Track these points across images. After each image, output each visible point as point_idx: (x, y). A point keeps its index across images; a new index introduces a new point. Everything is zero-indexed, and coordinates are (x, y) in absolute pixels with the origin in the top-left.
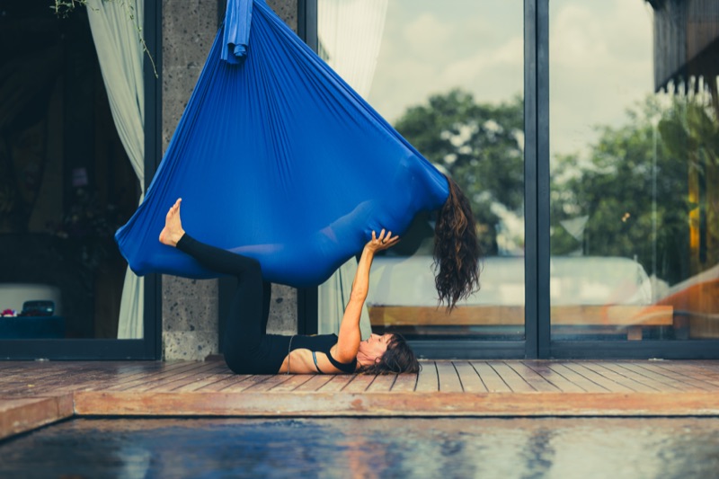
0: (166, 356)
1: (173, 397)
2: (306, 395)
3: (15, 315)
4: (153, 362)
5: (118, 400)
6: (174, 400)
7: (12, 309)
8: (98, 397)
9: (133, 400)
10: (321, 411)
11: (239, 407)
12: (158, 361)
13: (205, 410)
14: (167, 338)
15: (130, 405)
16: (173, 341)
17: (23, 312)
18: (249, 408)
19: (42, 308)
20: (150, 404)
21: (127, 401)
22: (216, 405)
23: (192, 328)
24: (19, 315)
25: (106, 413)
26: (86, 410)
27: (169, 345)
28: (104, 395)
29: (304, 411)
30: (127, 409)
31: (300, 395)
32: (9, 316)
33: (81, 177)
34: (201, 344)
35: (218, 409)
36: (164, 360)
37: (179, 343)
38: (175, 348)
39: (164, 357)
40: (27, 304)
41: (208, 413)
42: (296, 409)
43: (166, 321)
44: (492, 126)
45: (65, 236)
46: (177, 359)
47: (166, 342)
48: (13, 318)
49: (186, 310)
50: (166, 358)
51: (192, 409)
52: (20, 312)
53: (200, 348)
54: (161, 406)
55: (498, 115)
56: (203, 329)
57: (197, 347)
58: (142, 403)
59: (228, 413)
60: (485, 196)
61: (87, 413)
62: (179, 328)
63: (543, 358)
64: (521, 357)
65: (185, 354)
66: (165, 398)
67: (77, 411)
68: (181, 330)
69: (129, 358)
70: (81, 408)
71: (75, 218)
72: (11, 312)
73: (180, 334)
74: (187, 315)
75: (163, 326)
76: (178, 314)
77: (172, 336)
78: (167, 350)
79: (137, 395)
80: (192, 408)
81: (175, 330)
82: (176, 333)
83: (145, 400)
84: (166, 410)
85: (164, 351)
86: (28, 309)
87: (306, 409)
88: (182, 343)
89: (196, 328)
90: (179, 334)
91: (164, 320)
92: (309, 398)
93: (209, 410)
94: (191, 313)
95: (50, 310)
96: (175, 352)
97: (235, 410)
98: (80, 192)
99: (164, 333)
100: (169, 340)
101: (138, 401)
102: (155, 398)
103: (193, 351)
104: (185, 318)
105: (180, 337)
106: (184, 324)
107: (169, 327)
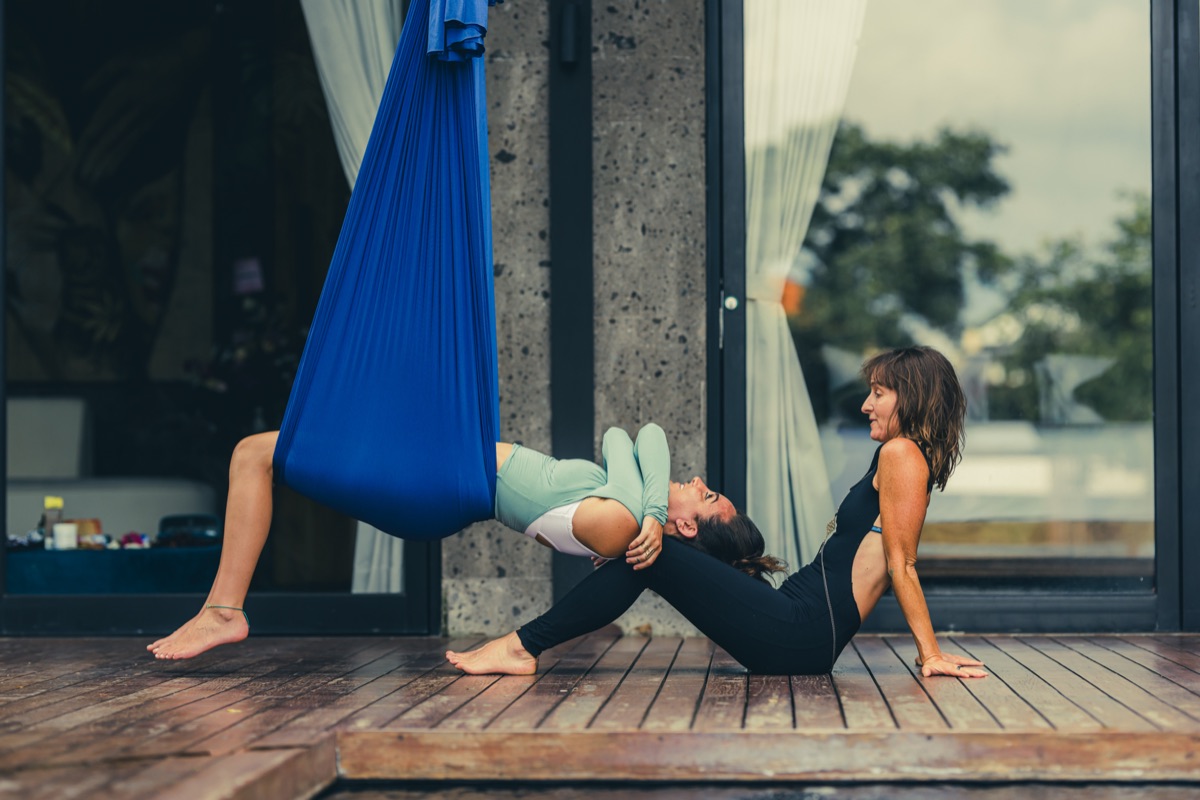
0: (450, 626)
1: (548, 742)
2: (830, 737)
3: (146, 544)
4: (425, 638)
5: (432, 748)
6: (548, 748)
7: (139, 531)
8: (388, 741)
9: (462, 749)
10: (859, 771)
11: (688, 761)
12: (434, 637)
13: (615, 768)
14: (452, 592)
15: (456, 759)
16: (463, 597)
17: (160, 538)
18: (708, 766)
19: (197, 530)
20: (498, 756)
21: (449, 750)
22: (637, 758)
23: (501, 573)
24: (153, 545)
25: (405, 776)
26: (362, 768)
27: (456, 606)
28: (400, 737)
29: (823, 771)
30: (449, 766)
31: (816, 738)
32: (134, 546)
33: (250, 276)
34: (518, 603)
35: (643, 767)
36: (446, 635)
37: (474, 602)
38: (467, 610)
39: (446, 630)
40: (167, 523)
41: (621, 775)
42: (808, 768)
43: (450, 558)
44: (898, 179)
45: (221, 387)
46: (471, 633)
47: (450, 599)
48: (142, 552)
49: (489, 535)
50: (451, 632)
51: (587, 767)
52: (154, 539)
53: (516, 611)
54: (522, 760)
55: (910, 159)
56: (522, 573)
57: (510, 608)
58: (482, 756)
59: (664, 776)
60: (887, 304)
61: (365, 775)
62: (475, 573)
63: (1189, 631)
64: (1150, 629)
65: (487, 622)
66: (531, 743)
67: (344, 770)
68: (479, 576)
69: (376, 630)
70: (354, 766)
71: (241, 353)
72: (138, 539)
73: (478, 583)
74: (491, 546)
75: (444, 568)
76: (473, 545)
77: (462, 587)
78: (453, 614)
79: (470, 737)
80: (587, 764)
81: (467, 576)
82: (470, 582)
83: (489, 748)
84: (533, 769)
85: (446, 617)
86: (170, 531)
87: (829, 767)
88: (481, 601)
89: (509, 571)
90: (475, 584)
91: (445, 555)
92: (836, 743)
93: (623, 768)
94: (499, 541)
95: (211, 533)
96: (467, 619)
97: (679, 768)
98: (248, 304)
99: (446, 582)
100: (456, 597)
101: (473, 749)
102: (510, 743)
103: (503, 617)
104: (486, 553)
105: (477, 590)
106: (484, 563)
107: (456, 571)
